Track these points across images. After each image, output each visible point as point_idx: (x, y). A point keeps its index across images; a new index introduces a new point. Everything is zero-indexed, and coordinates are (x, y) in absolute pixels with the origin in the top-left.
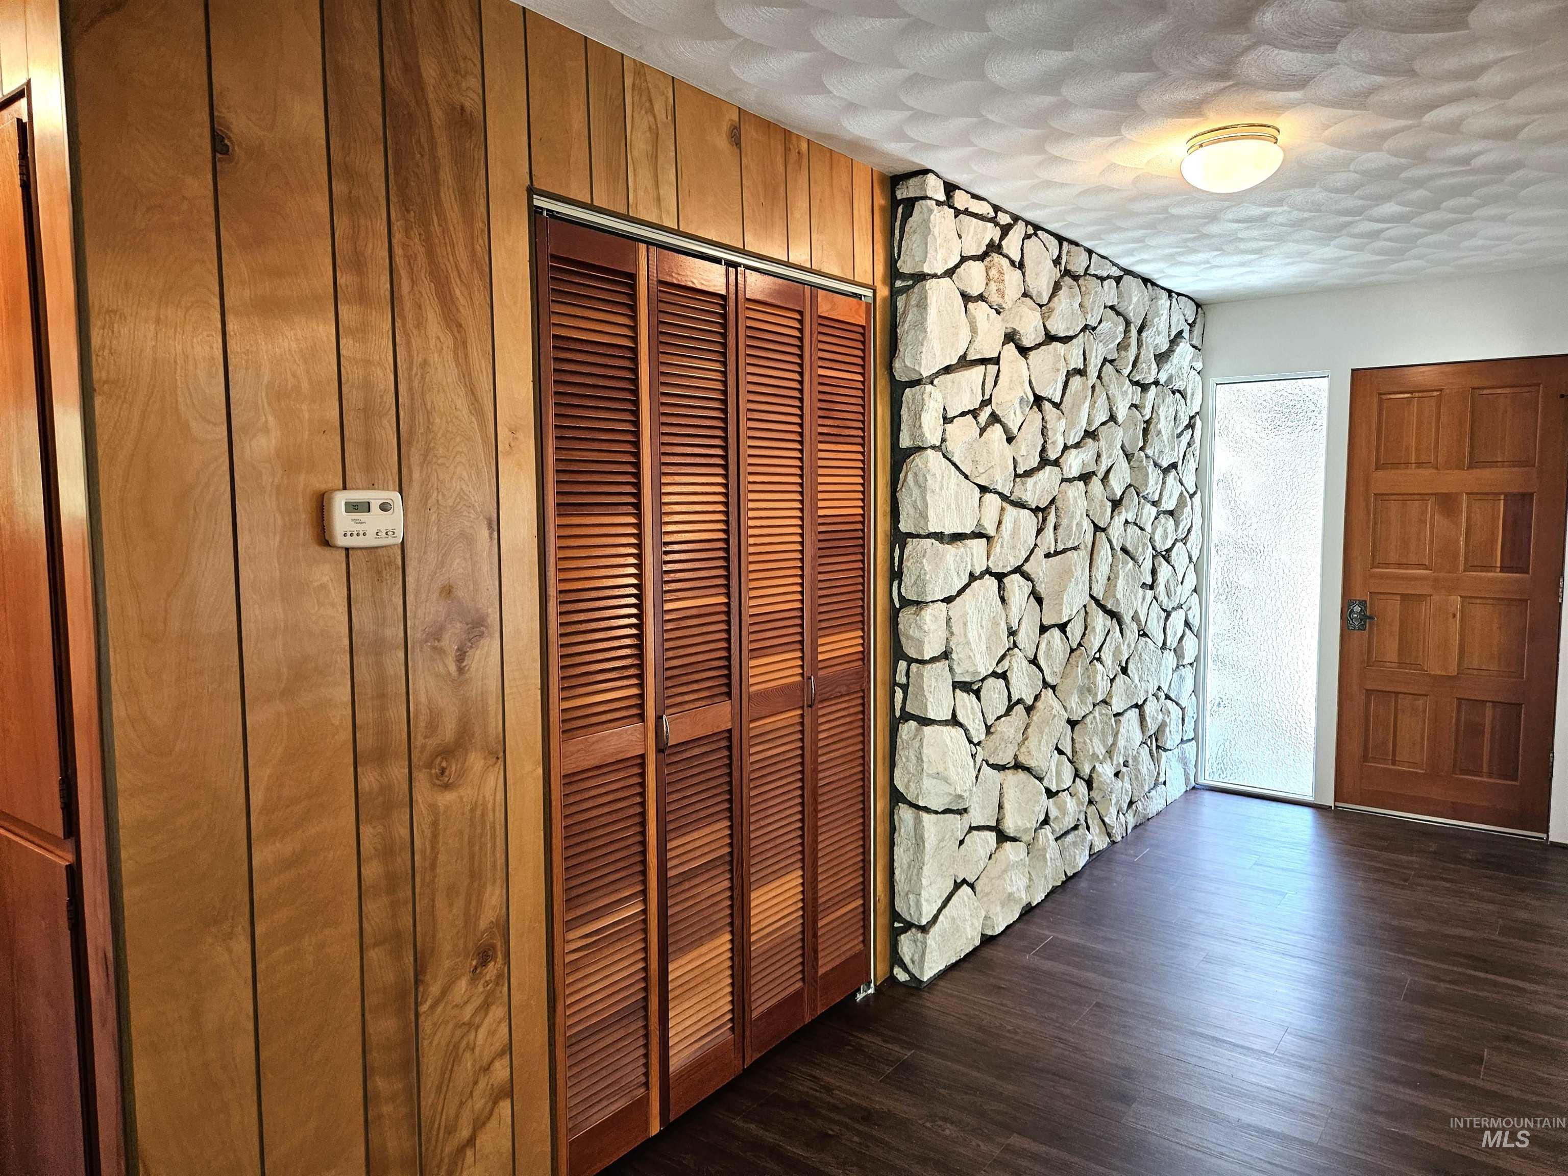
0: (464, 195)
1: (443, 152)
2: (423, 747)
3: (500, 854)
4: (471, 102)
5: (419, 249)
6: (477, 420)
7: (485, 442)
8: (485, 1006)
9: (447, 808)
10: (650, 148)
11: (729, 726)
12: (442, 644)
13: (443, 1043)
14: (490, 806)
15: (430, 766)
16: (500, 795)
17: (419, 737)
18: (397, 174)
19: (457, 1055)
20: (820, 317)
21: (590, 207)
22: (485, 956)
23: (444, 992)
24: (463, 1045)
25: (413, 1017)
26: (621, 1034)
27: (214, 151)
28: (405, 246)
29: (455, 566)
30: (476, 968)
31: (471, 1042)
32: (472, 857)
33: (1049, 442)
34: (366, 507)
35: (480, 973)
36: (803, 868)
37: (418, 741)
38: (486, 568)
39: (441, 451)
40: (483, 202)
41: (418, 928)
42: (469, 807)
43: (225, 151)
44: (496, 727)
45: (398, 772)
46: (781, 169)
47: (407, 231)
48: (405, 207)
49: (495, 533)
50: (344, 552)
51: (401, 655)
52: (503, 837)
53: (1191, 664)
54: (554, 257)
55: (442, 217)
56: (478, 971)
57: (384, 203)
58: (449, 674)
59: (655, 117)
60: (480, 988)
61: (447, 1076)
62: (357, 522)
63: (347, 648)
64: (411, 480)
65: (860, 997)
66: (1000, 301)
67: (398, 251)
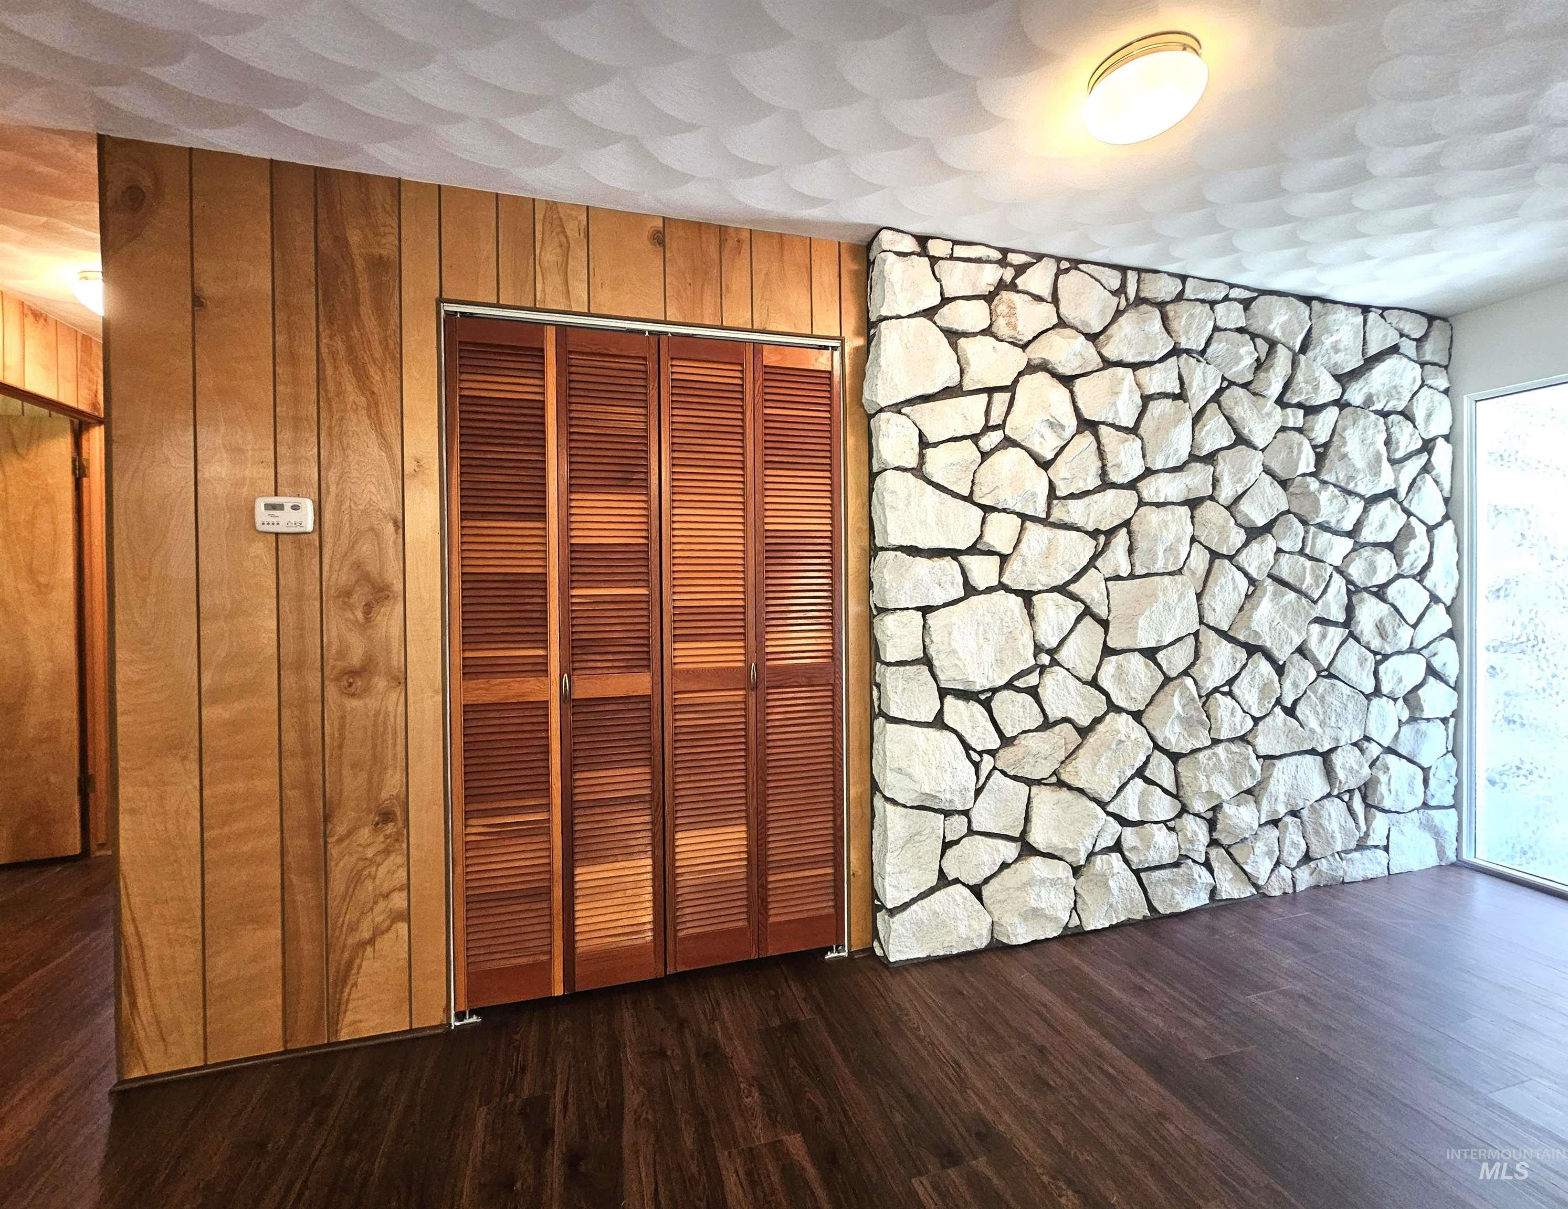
0: (381, 312)
1: (364, 284)
2: (334, 667)
3: (400, 749)
4: (388, 251)
5: (340, 346)
6: (386, 452)
7: (393, 468)
8: (387, 852)
9: (353, 710)
10: (560, 259)
11: (649, 692)
12: (352, 601)
13: (349, 867)
14: (392, 715)
15: (338, 679)
16: (401, 708)
17: (331, 660)
18: (325, 302)
19: (360, 878)
20: (765, 366)
21: (498, 306)
22: (386, 816)
23: (350, 833)
24: (366, 873)
25: (322, 843)
26: (526, 907)
27: (193, 306)
28: (328, 346)
29: (364, 549)
30: (377, 824)
31: (373, 873)
32: (374, 747)
33: (1109, 465)
34: (280, 507)
35: (381, 828)
36: (747, 824)
37: (330, 662)
38: (391, 552)
39: (355, 474)
40: (396, 313)
41: (327, 785)
42: (373, 712)
43: (201, 305)
44: (399, 660)
45: (313, 681)
46: (715, 256)
47: (331, 337)
48: (331, 322)
49: (401, 531)
50: (274, 536)
51: (317, 604)
52: (403, 737)
53: (1444, 720)
54: (460, 343)
55: (361, 327)
56: (380, 826)
57: (314, 323)
58: (357, 621)
59: (566, 237)
60: (381, 838)
61: (351, 890)
62: (272, 516)
63: (275, 595)
64: (328, 493)
65: (830, 955)
66: (1012, 333)
67: (324, 350)
